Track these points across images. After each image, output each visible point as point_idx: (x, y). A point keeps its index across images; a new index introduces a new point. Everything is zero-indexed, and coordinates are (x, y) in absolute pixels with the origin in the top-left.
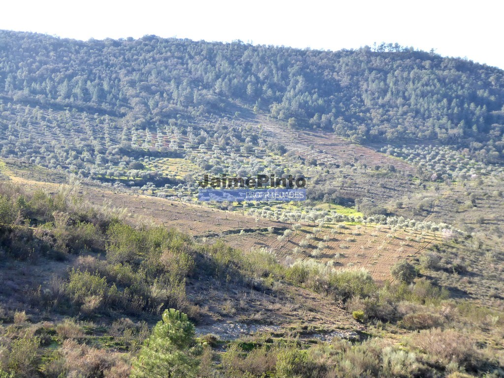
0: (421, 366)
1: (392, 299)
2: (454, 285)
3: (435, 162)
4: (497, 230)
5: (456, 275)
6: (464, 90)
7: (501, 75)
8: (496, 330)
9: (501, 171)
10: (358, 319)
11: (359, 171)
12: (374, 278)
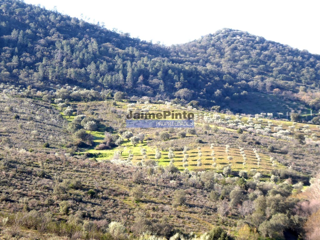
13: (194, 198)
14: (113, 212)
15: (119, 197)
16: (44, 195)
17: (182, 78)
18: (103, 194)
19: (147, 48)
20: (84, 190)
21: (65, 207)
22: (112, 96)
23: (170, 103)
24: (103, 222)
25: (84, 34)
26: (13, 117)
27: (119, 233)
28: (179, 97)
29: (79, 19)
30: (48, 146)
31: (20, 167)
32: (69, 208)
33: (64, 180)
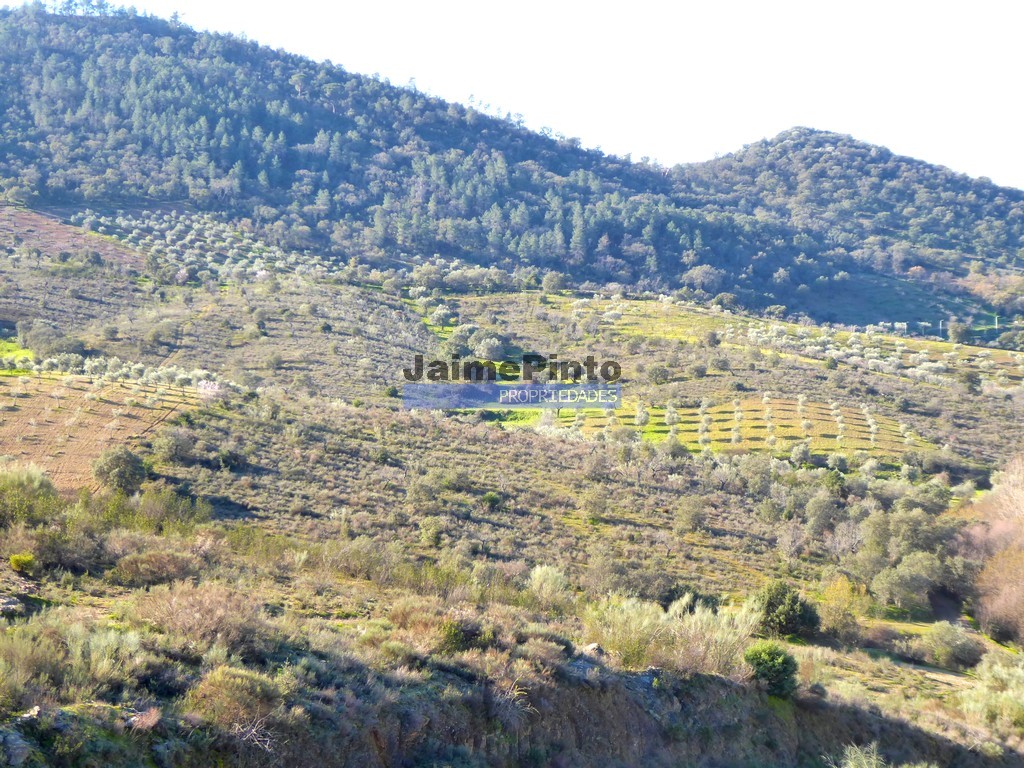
0: (152, 658)
1: (95, 526)
2: (223, 493)
3: (184, 246)
4: (308, 382)
5: (226, 474)
6: (240, 100)
7: (313, 72)
8: (303, 579)
9: (314, 265)
10: (23, 570)
11: (25, 262)
12: (57, 484)
13: (724, 515)
14: (540, 544)
15: (552, 510)
16: (387, 504)
17: (698, 241)
18: (517, 503)
19: (619, 173)
20: (475, 493)
21: (432, 530)
22: (539, 281)
23: (670, 298)
24: (518, 565)
25: (476, 141)
26: (318, 327)
27: (554, 592)
28: (691, 286)
29: (466, 106)
30: (394, 393)
31: (333, 440)
32: (441, 532)
33: (431, 471)
